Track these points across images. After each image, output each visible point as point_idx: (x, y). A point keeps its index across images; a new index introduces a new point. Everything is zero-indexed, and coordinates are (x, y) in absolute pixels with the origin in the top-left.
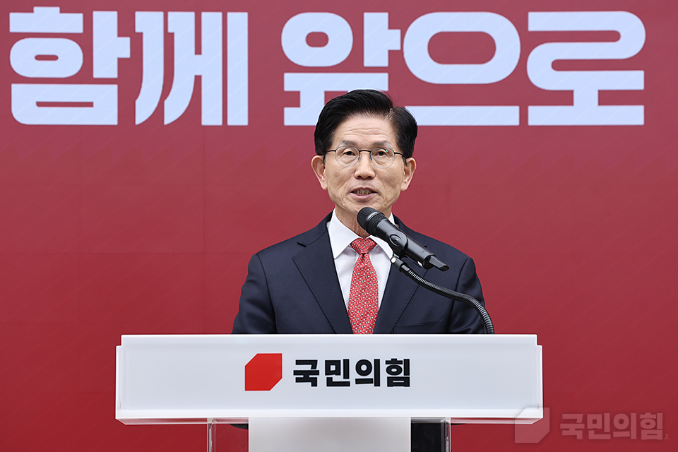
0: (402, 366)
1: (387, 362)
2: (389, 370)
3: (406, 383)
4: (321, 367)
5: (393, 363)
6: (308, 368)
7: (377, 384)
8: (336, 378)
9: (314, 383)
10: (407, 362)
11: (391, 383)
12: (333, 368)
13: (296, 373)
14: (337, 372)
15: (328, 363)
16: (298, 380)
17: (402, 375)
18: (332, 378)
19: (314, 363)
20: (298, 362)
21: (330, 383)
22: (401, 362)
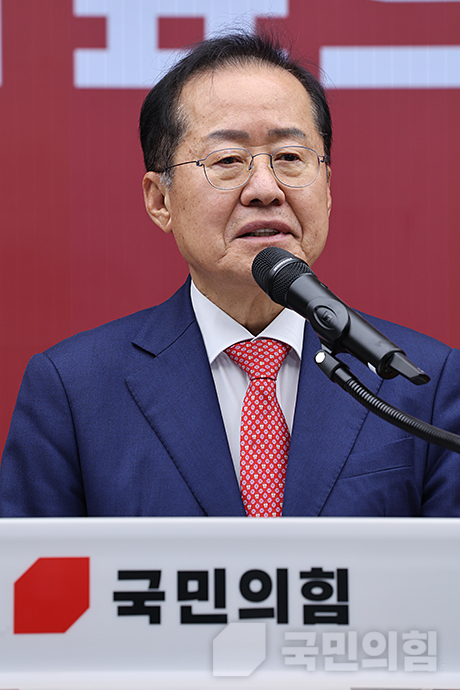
0: (333, 583)
1: (303, 575)
2: (306, 591)
3: (341, 616)
4: (169, 585)
5: (315, 576)
6: (142, 586)
7: (283, 618)
8: (199, 608)
9: (155, 617)
10: (343, 575)
11: (310, 617)
12: (193, 586)
13: (118, 596)
14: (202, 595)
15: (183, 577)
16: (122, 611)
17: (333, 600)
18: (190, 608)
19: (154, 577)
20: (124, 575)
21: (187, 617)
22: (330, 575)
